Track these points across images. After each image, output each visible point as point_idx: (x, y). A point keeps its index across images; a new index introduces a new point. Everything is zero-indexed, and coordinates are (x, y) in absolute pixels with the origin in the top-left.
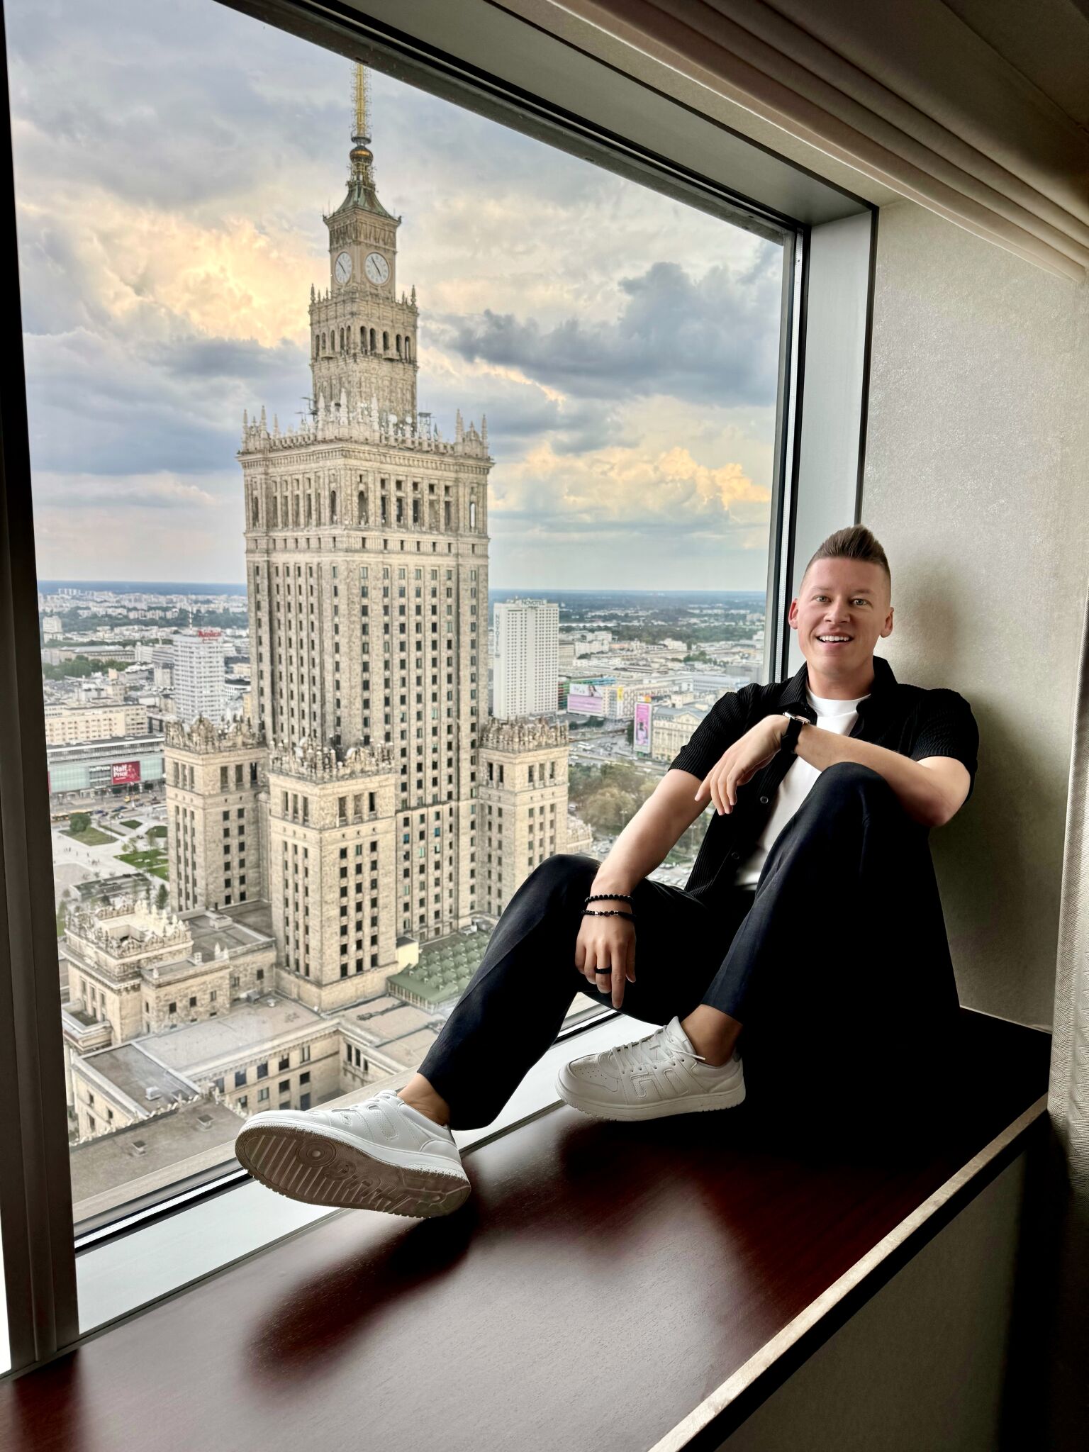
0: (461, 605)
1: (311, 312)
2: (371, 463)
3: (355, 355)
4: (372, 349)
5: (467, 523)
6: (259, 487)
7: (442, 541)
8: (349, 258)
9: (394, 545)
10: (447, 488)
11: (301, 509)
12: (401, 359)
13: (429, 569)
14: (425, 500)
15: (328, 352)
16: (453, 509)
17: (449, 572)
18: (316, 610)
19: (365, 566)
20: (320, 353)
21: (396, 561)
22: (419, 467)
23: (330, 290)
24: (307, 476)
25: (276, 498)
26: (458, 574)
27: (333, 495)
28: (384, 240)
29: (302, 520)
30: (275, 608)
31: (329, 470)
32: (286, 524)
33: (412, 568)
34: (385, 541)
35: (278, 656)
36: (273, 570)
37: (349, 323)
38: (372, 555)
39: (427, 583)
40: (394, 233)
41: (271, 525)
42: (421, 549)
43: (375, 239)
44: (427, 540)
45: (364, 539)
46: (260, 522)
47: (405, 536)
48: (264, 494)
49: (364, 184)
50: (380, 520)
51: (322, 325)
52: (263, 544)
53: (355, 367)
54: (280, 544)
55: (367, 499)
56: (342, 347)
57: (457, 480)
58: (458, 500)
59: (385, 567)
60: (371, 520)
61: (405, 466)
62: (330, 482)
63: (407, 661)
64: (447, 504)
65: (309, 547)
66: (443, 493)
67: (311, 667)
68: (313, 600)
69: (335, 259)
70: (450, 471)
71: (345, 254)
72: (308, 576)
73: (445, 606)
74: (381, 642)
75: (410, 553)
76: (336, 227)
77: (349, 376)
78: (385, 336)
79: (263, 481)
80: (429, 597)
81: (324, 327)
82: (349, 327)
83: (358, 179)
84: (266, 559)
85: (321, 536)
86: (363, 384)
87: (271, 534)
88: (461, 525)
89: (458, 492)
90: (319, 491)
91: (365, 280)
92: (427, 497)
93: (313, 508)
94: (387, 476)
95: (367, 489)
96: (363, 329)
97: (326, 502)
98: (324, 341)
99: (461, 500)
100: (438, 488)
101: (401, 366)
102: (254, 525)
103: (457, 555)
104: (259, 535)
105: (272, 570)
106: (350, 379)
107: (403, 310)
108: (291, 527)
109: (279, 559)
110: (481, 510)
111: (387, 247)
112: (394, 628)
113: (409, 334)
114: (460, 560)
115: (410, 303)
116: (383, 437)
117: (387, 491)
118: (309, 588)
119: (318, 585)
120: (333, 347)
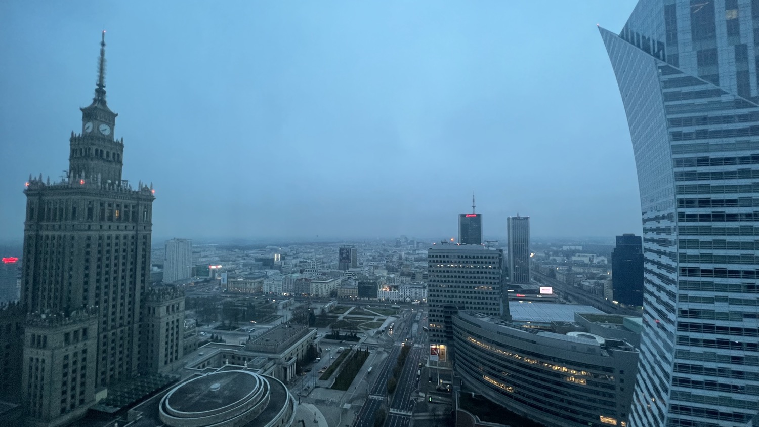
0: (138, 249)
1: (71, 141)
2: (96, 197)
3: (92, 158)
4: (100, 157)
6: (35, 204)
7: (130, 226)
9: (105, 227)
10: (133, 207)
11: (57, 214)
13: (122, 236)
15: (78, 156)
16: (136, 214)
17: (133, 236)
18: (61, 254)
19: (89, 236)
20: (74, 155)
22: (120, 199)
23: (81, 134)
24: (62, 201)
25: (44, 208)
26: (137, 237)
27: (75, 209)
28: (109, 120)
30: (39, 254)
31: (73, 199)
32: (48, 220)
33: (114, 236)
34: (101, 226)
35: (38, 274)
36: (39, 238)
37: (89, 147)
38: (94, 232)
39: (121, 241)
40: (114, 119)
42: (119, 228)
44: (123, 225)
45: (89, 226)
46: (34, 218)
47: (111, 224)
48: (37, 207)
49: (101, 101)
50: (99, 218)
52: (35, 227)
53: (92, 162)
54: (44, 227)
55: (93, 210)
56: (85, 154)
57: (138, 204)
59: (100, 236)
60: (94, 218)
61: (113, 198)
62: (73, 204)
63: (109, 272)
64: (133, 212)
65: (60, 229)
67: (56, 277)
68: (60, 250)
69: (85, 123)
70: (135, 201)
71: (90, 123)
72: (59, 240)
73: (130, 249)
74: (96, 265)
75: (113, 230)
76: (86, 113)
77: (88, 165)
78: (108, 153)
79: (38, 202)
80: (122, 246)
81: (77, 146)
83: (98, 98)
84: (36, 233)
85: (67, 224)
87: (40, 223)
88: (140, 219)
89: (138, 208)
90: (67, 207)
91: (99, 132)
93: (64, 213)
94: (103, 202)
95: (93, 207)
96: (97, 150)
97: (71, 211)
98: (77, 152)
99: (140, 210)
100: (129, 206)
101: (115, 163)
102: (30, 219)
104: (33, 223)
107: (117, 144)
108: (51, 220)
109: (44, 233)
110: (149, 214)
111: (110, 123)
112: (103, 259)
113: (119, 153)
114: (138, 232)
115: (120, 142)
116: (103, 188)
117: (104, 207)
118: (59, 245)
119: (64, 243)
120: (81, 154)
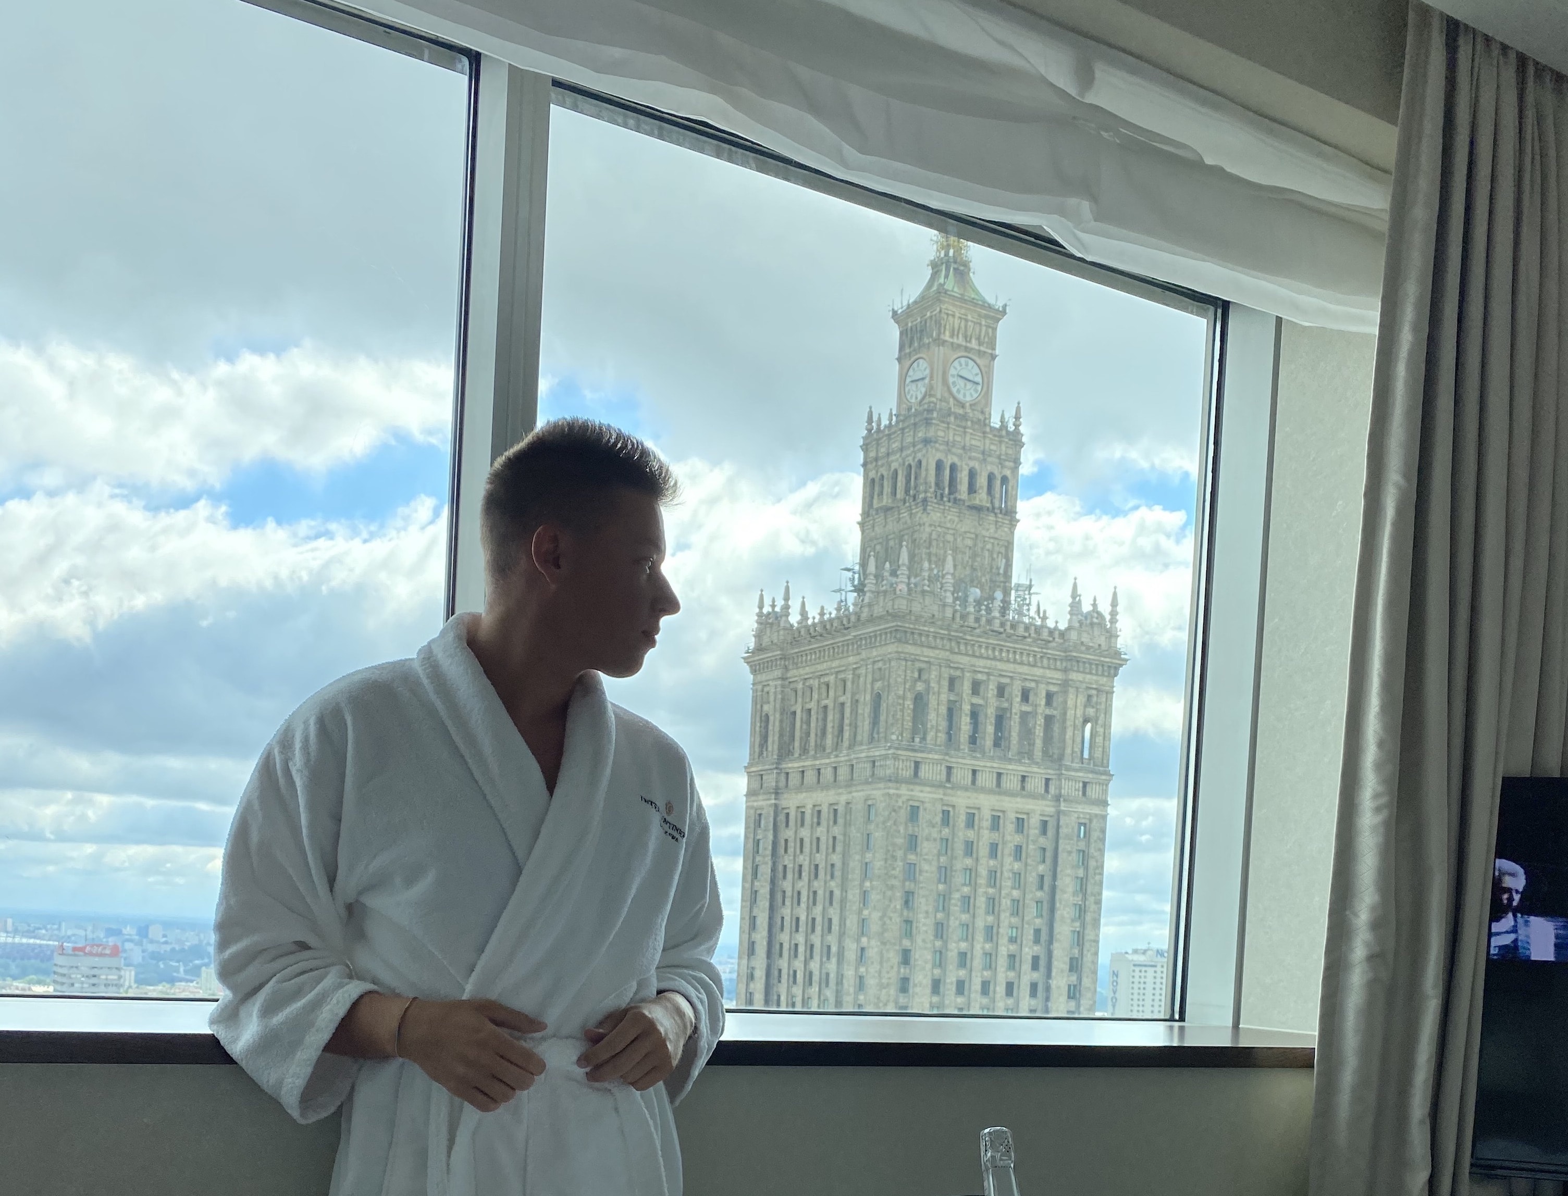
0: (1059, 876)
1: (865, 448)
2: (937, 652)
3: (925, 500)
4: (950, 494)
5: (1077, 749)
6: (772, 698)
7: (1038, 773)
8: (925, 365)
9: (962, 776)
10: (1049, 697)
11: (830, 725)
12: (994, 508)
13: (1012, 816)
14: (1014, 711)
15: (886, 501)
16: (1056, 728)
17: (1045, 824)
18: (838, 873)
19: (916, 804)
20: (875, 501)
21: (962, 801)
22: (1008, 661)
23: (894, 412)
24: (842, 676)
25: (794, 713)
26: (1058, 827)
27: (877, 699)
28: (978, 339)
29: (829, 740)
30: (781, 875)
31: (874, 662)
32: (804, 751)
33: (987, 814)
34: (949, 769)
35: (778, 946)
36: (782, 817)
37: (919, 456)
38: (928, 789)
39: (1008, 838)
40: (995, 329)
41: (785, 752)
42: (1003, 785)
43: (965, 337)
44: (1014, 770)
45: (917, 764)
46: (770, 749)
47: (979, 764)
48: (778, 706)
49: (955, 262)
50: (942, 737)
51: (880, 463)
52: (770, 780)
53: (925, 519)
54: (794, 779)
55: (927, 705)
56: (907, 491)
57: (1065, 684)
58: (1065, 714)
59: (945, 808)
60: (931, 735)
61: (988, 658)
62: (874, 681)
63: (969, 956)
64: (1049, 719)
65: (835, 781)
66: (1043, 702)
67: (825, 959)
68: (836, 858)
69: (905, 371)
70: (1056, 669)
71: (921, 361)
72: (831, 823)
73: (1034, 874)
74: (930, 921)
75: (983, 790)
76: (910, 325)
77: (914, 532)
78: (972, 475)
79: (779, 689)
80: (1008, 860)
81: (882, 465)
82: (920, 462)
83: (947, 254)
84: (773, 801)
85: (854, 762)
86: (934, 543)
87: (784, 766)
88: (1068, 751)
89: (1065, 702)
90: (857, 697)
91: (946, 395)
92: (1018, 706)
93: (847, 721)
94: (958, 673)
95: (928, 689)
96: (939, 466)
97: (865, 711)
98: (882, 486)
99: (1070, 713)
100: (1036, 694)
101: (992, 518)
102: (761, 754)
103: (1058, 798)
104: (767, 767)
105: (780, 819)
106: (915, 536)
107: (1001, 436)
108: (812, 753)
109: (791, 801)
110: (1100, 730)
111: (982, 348)
112: (953, 901)
113: (1008, 473)
114: (1063, 806)
115: (1011, 428)
116: (958, 615)
117: (957, 695)
118: (831, 840)
119: (845, 835)
120: (894, 493)
